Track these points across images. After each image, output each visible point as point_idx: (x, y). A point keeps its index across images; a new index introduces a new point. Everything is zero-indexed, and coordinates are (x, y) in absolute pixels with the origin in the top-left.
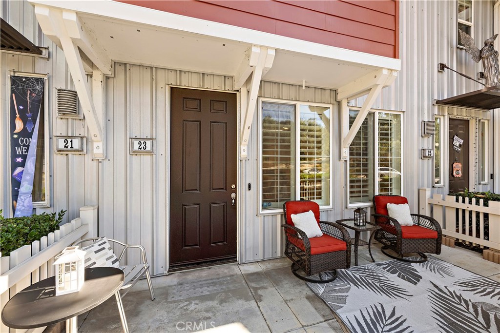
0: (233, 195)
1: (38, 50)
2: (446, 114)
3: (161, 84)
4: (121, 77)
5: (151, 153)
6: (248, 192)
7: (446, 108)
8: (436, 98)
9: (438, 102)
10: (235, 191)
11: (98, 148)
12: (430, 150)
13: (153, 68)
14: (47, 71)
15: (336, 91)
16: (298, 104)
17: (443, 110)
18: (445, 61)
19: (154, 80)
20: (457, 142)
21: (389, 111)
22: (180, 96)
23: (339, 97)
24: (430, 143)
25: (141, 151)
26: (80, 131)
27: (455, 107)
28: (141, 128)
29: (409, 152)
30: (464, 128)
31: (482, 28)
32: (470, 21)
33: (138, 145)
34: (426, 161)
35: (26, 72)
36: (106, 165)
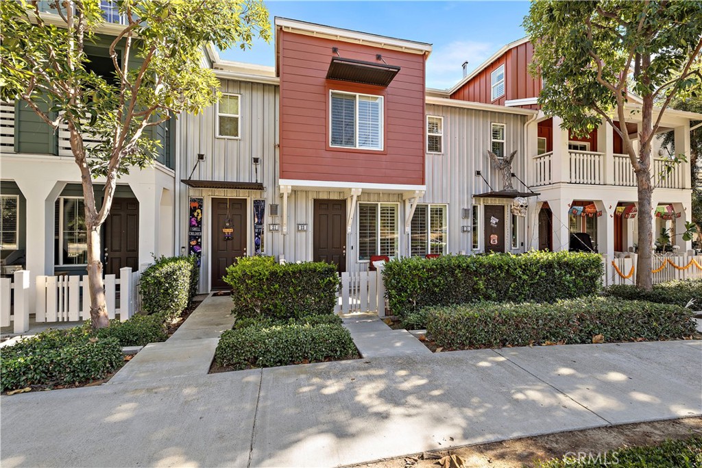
0: (344, 251)
1: (261, 188)
2: (482, 203)
3: (310, 198)
4: (293, 196)
5: (306, 231)
6: (351, 251)
7: (482, 199)
8: (474, 193)
9: (475, 196)
10: (345, 249)
11: (285, 229)
12: (467, 227)
13: (306, 191)
14: (265, 196)
15: (402, 194)
16: (379, 203)
17: (480, 200)
18: (481, 169)
19: (307, 197)
20: (494, 220)
21: (438, 203)
22: (318, 203)
23: (404, 198)
24: (469, 222)
25: (303, 230)
26: (277, 222)
27: (489, 198)
28: (302, 220)
29: (452, 228)
30: (499, 211)
31: (514, 142)
32: (503, 139)
33: (300, 228)
34: (466, 233)
35: (258, 198)
36: (287, 237)
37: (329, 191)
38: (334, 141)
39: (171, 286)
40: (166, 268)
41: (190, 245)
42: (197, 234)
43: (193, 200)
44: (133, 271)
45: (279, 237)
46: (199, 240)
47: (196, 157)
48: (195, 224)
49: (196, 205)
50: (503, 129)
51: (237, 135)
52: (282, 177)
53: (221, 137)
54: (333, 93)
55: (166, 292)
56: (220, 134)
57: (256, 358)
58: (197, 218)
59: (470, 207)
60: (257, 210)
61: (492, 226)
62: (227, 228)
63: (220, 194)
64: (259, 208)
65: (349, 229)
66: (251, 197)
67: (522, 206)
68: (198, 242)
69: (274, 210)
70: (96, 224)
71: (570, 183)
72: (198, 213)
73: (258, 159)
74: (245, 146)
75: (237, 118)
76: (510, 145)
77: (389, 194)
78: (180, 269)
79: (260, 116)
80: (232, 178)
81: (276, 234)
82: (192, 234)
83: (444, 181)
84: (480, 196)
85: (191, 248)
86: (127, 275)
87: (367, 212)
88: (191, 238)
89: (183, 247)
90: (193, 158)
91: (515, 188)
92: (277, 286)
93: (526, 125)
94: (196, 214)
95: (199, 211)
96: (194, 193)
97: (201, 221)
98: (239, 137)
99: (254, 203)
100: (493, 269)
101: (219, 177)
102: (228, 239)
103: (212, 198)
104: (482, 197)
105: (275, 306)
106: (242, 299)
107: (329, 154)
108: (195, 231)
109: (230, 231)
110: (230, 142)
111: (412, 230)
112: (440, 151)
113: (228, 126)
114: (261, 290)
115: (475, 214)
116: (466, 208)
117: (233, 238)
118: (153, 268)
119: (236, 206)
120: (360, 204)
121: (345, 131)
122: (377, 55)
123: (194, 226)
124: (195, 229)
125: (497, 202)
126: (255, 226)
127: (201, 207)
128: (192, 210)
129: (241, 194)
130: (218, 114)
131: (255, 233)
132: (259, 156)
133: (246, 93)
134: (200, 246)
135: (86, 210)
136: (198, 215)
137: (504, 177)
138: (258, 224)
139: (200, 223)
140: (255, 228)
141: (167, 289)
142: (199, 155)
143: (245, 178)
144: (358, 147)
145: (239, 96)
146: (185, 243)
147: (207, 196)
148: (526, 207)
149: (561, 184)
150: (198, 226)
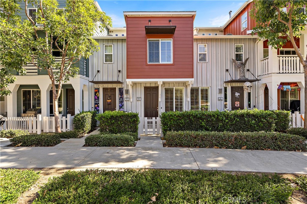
0: (158, 110)
1: (122, 83)
2: (229, 86)
3: (142, 86)
4: (135, 86)
5: (140, 101)
6: (161, 109)
7: (229, 83)
8: (225, 81)
9: (225, 82)
10: (158, 109)
11: (131, 100)
12: (221, 98)
13: (140, 83)
14: (123, 86)
15: (185, 83)
16: (174, 88)
17: (228, 84)
18: (229, 68)
19: (141, 86)
20: (237, 94)
21: (205, 87)
22: (146, 89)
23: (186, 85)
24: (223, 95)
25: (139, 100)
26: (128, 97)
27: (234, 83)
28: (139, 96)
29: (213, 99)
30: (241, 90)
31: (249, 53)
32: (242, 52)
33: (138, 99)
34: (220, 101)
35: (121, 87)
36: (133, 103)
37: (151, 83)
38: (150, 61)
39: (84, 122)
40: (82, 115)
41: (95, 106)
42: (97, 102)
43: (96, 89)
44: (71, 116)
45: (129, 104)
46: (98, 105)
47: (97, 72)
48: (97, 98)
49: (97, 91)
50: (242, 47)
51: (112, 62)
52: (128, 78)
53: (106, 63)
54: (149, 40)
55: (82, 124)
56: (106, 61)
57: (97, 143)
58: (97, 96)
59: (222, 88)
60: (120, 92)
61: (236, 97)
62: (108, 100)
63: (106, 86)
64: (121, 91)
65: (160, 100)
66: (117, 87)
67: (248, 87)
68: (98, 106)
69: (127, 91)
70: (56, 99)
71: (279, 73)
72: (98, 94)
73: (120, 70)
74: (115, 66)
75: (112, 54)
76: (246, 54)
77: (179, 83)
78: (87, 115)
79: (121, 52)
80: (110, 80)
81: (128, 102)
82: (96, 102)
83: (208, 75)
84: (228, 82)
85: (95, 108)
86: (69, 117)
87: (169, 92)
88: (95, 104)
89: (92, 108)
90: (95, 72)
91: (246, 77)
92: (114, 121)
93: (256, 43)
94: (97, 94)
95: (98, 93)
96: (96, 86)
97: (99, 97)
98: (113, 62)
99: (119, 89)
100: (210, 117)
101: (105, 79)
102: (109, 104)
103: (103, 88)
104: (229, 82)
105: (113, 128)
106: (101, 125)
107: (148, 67)
108: (97, 101)
109: (110, 101)
110: (109, 65)
111: (191, 100)
112: (206, 61)
113: (109, 58)
114: (108, 122)
115: (226, 91)
116: (220, 88)
117: (111, 104)
118: (78, 115)
119: (112, 91)
120: (165, 88)
121: (155, 56)
122: (169, 20)
123: (96, 99)
124: (97, 100)
125: (238, 85)
126: (119, 99)
127: (98, 91)
128: (96, 93)
129: (114, 86)
130: (105, 53)
131: (119, 102)
132: (121, 69)
133: (115, 44)
134: (99, 107)
135: (53, 94)
136: (98, 95)
137: (240, 72)
138: (121, 98)
139: (98, 98)
140: (119, 100)
141: (82, 123)
142: (98, 71)
143: (115, 79)
144: (160, 63)
145: (113, 45)
146: (93, 106)
147: (101, 87)
148: (251, 87)
149: (272, 74)
150: (98, 99)
